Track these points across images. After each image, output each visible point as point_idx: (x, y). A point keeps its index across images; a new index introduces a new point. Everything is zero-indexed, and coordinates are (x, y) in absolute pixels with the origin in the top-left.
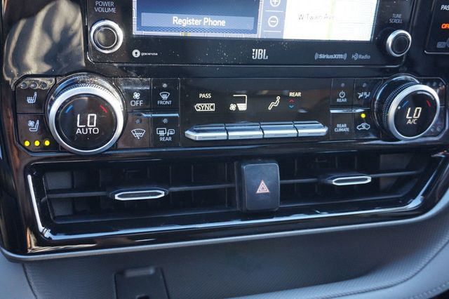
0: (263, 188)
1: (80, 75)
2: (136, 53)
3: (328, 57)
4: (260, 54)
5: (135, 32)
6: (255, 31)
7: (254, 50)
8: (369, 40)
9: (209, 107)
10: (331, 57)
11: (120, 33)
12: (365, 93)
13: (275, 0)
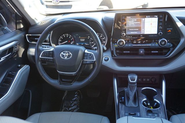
0: (142, 52)
1: (120, 38)
2: (127, 36)
5: (127, 34)
7: (141, 35)
8: (156, 34)
9: (135, 42)
10: (151, 36)
11: (125, 34)
13: (143, 30)
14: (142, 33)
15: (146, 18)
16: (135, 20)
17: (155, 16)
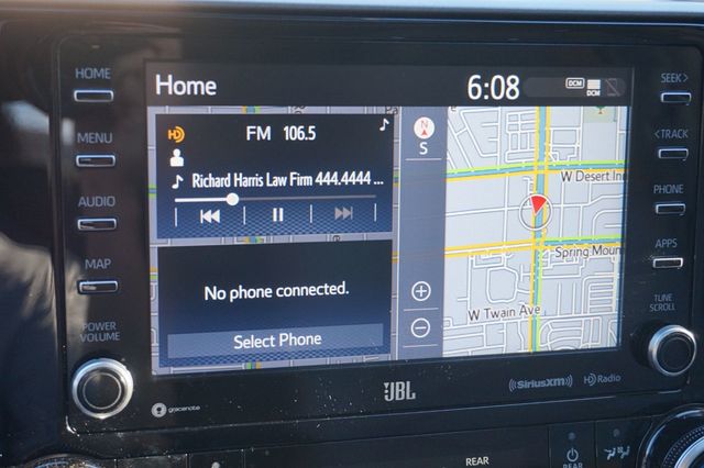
1: (52, 460)
2: (159, 409)
3: (534, 384)
4: (399, 391)
5: (157, 369)
6: (386, 348)
7: (386, 385)
8: (614, 345)
10: (542, 384)
12: (620, 450)
13: (421, 291)
14: (406, 336)
15: (455, 114)
16: (294, 133)
17: (573, 83)
